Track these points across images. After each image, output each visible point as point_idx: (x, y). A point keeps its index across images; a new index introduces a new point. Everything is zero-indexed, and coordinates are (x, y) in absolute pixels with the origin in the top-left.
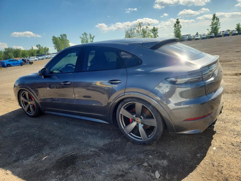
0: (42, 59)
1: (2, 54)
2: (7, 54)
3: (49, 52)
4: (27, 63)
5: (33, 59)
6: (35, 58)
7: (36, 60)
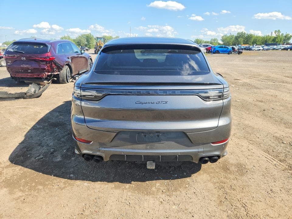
0: (267, 50)
1: (233, 39)
2: (237, 39)
3: (289, 42)
4: (235, 52)
5: (257, 47)
6: (259, 47)
7: (260, 50)
